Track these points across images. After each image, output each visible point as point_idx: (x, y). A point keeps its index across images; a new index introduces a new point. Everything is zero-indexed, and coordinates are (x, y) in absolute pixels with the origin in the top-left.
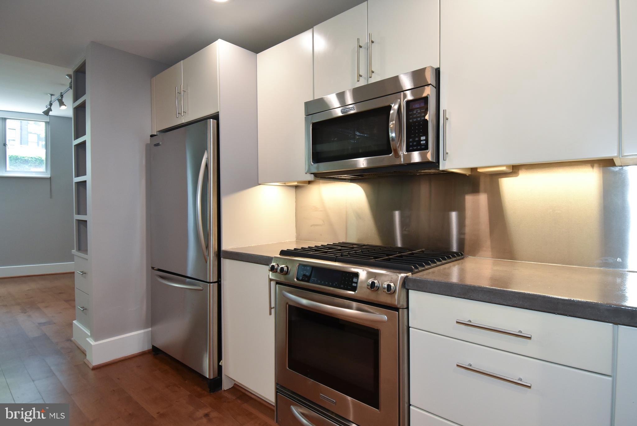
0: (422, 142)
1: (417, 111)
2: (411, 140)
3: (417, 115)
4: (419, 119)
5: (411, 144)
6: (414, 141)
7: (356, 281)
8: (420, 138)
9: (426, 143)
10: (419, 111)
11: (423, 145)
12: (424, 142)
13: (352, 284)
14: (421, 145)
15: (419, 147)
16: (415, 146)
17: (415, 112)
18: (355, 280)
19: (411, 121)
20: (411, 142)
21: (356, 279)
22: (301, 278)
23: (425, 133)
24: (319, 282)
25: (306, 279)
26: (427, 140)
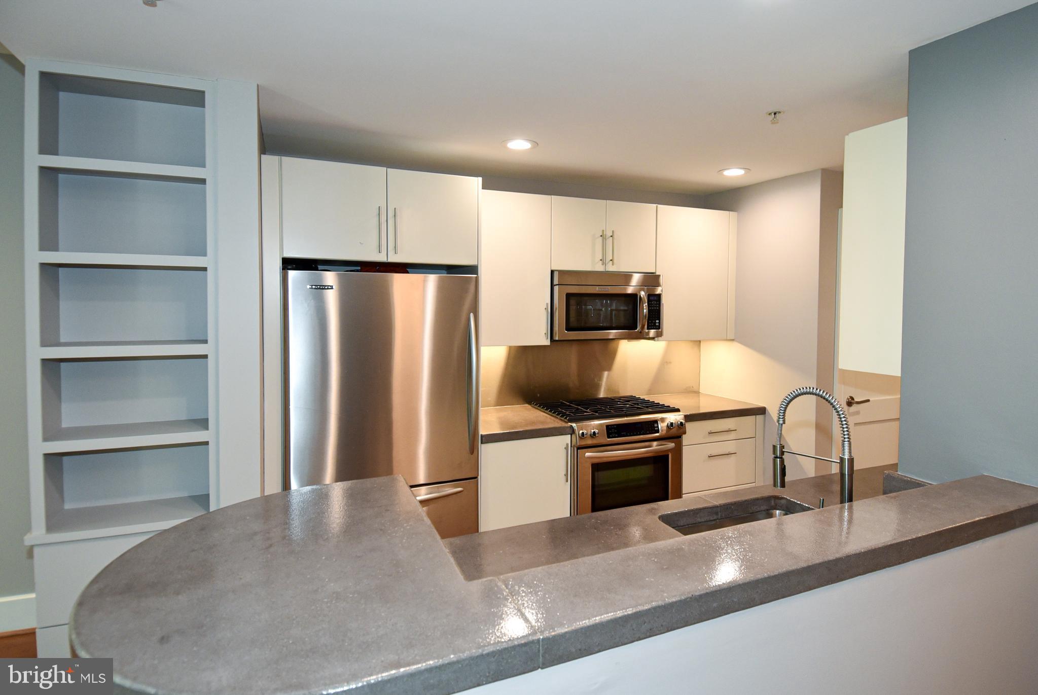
0: (657, 324)
2: (650, 321)
3: (654, 305)
4: (655, 308)
5: (650, 324)
9: (659, 325)
10: (655, 303)
13: (655, 429)
14: (656, 326)
15: (655, 328)
16: (653, 326)
17: (653, 303)
19: (651, 308)
21: (657, 425)
22: (611, 436)
23: (659, 318)
24: (628, 434)
25: (616, 435)
26: (659, 323)
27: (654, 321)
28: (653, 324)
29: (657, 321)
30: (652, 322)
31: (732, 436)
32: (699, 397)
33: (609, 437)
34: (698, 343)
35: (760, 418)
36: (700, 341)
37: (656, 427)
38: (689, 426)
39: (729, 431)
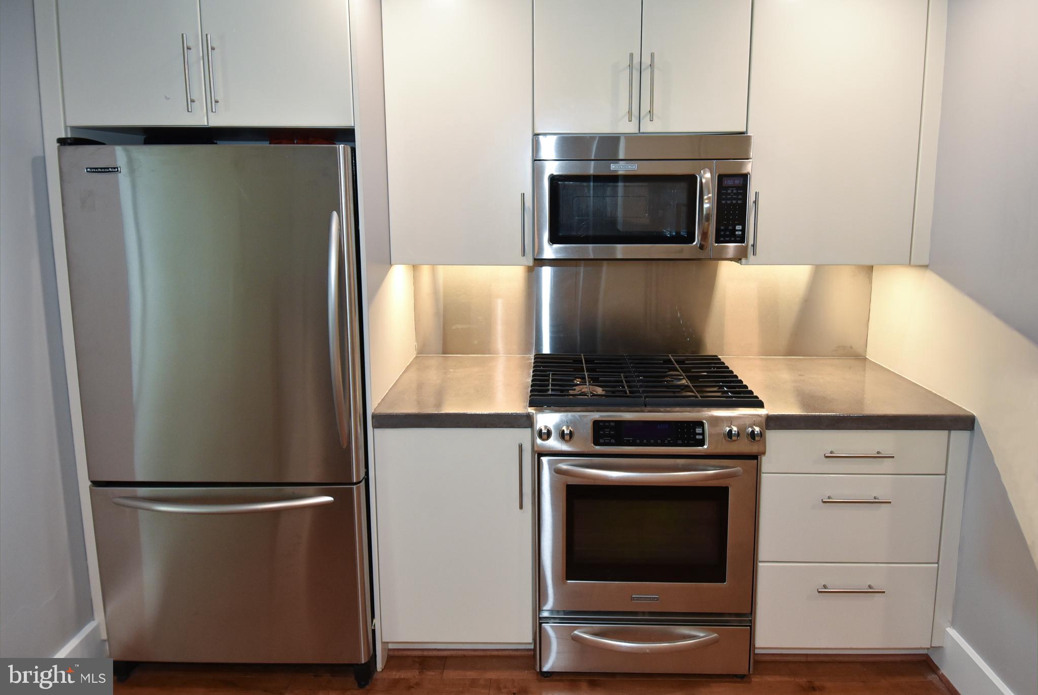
0: (737, 233)
1: (732, 191)
2: (722, 228)
3: (732, 196)
4: (734, 202)
5: (722, 233)
6: (726, 230)
7: (701, 432)
8: (735, 227)
9: (742, 234)
10: (735, 191)
11: (739, 236)
12: (740, 233)
13: (696, 437)
14: (735, 236)
15: (733, 239)
16: (727, 236)
17: (729, 191)
18: (699, 430)
19: (723, 202)
20: (722, 230)
21: (701, 429)
22: (602, 441)
23: (742, 221)
24: (638, 441)
25: (613, 441)
26: (743, 230)
27: (730, 228)
28: (728, 233)
29: (739, 227)
30: (725, 230)
31: (886, 466)
32: (864, 370)
33: (596, 443)
34: (869, 270)
35: (960, 437)
36: (872, 267)
37: (699, 434)
38: (775, 439)
39: (879, 457)
